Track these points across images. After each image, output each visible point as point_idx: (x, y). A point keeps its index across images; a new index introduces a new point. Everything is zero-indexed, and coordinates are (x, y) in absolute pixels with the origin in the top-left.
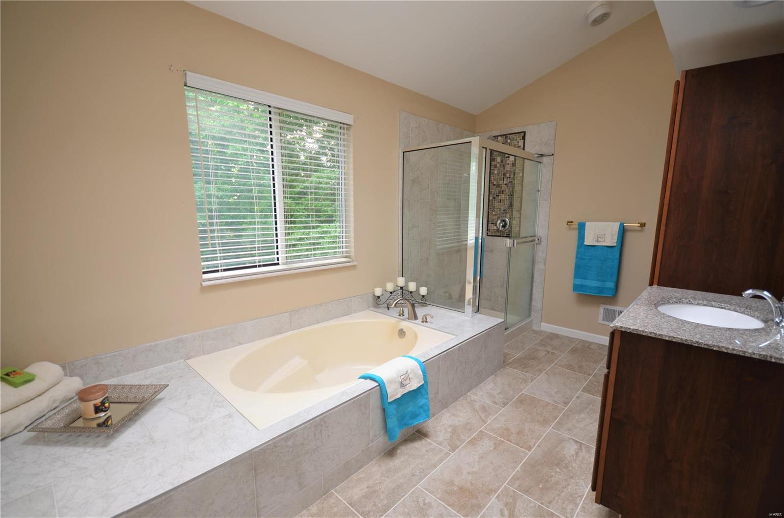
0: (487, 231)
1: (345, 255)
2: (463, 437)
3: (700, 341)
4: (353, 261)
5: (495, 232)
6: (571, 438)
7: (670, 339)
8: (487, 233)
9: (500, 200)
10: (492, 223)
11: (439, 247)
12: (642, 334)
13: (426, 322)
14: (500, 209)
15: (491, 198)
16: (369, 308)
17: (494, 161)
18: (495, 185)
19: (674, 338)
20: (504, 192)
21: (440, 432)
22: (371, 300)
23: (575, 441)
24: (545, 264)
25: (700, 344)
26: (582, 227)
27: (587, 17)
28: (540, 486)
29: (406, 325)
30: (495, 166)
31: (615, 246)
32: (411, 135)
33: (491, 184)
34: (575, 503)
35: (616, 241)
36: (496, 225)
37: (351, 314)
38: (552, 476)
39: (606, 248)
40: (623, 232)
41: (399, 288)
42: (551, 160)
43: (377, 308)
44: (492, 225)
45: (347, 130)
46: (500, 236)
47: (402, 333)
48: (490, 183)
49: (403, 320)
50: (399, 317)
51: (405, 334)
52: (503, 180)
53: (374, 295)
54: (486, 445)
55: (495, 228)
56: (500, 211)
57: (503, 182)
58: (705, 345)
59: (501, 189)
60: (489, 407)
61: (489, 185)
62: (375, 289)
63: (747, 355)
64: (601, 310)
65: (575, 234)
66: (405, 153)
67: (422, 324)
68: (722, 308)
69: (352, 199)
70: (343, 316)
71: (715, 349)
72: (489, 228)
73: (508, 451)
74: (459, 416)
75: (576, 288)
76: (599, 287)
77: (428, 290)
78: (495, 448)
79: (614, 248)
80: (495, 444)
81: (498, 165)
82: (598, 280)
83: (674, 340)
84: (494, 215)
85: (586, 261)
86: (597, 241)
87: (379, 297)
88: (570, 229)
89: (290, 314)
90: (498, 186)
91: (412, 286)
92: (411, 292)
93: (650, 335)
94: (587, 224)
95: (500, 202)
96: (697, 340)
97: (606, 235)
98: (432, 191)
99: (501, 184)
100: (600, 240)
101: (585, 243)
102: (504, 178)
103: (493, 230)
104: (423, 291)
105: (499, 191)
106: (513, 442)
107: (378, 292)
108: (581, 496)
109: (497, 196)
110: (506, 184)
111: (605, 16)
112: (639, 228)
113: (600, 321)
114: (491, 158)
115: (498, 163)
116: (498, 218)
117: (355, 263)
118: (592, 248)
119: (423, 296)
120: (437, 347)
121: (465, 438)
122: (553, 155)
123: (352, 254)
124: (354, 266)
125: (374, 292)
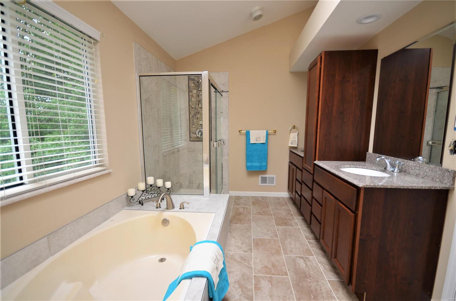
0: (190, 138)
1: (98, 164)
2: (249, 287)
3: (404, 185)
4: (107, 169)
5: (195, 138)
6: (296, 256)
7: (391, 187)
8: (190, 140)
9: (197, 118)
10: (193, 133)
11: (163, 151)
12: (377, 187)
13: (184, 208)
14: (198, 123)
15: (191, 116)
16: (123, 208)
17: (191, 92)
18: (193, 108)
19: (393, 186)
20: (200, 113)
21: (233, 291)
22: (124, 200)
23: (299, 257)
24: (228, 156)
25: (404, 187)
26: (248, 134)
27: (251, 15)
28: (312, 297)
29: (167, 214)
30: (192, 96)
31: (265, 143)
32: (142, 64)
33: (191, 108)
34: (333, 297)
35: (265, 140)
36: (196, 134)
37: (110, 218)
38: (310, 287)
39: (261, 144)
40: (268, 135)
41: (149, 186)
42: (227, 94)
43: (131, 206)
44: (193, 134)
45: (94, 45)
46: (199, 141)
47: (165, 222)
48: (189, 107)
49: (163, 211)
50: (157, 209)
51: (169, 222)
52: (198, 105)
53: (128, 195)
54: (265, 284)
55: (195, 136)
56: (198, 125)
57: (198, 107)
58: (406, 187)
59: (197, 111)
60: (245, 256)
61: (189, 108)
62: (128, 190)
63: (423, 188)
64: (260, 178)
65: (244, 138)
66: (140, 77)
67: (180, 210)
68: (356, 168)
69: (102, 111)
70: (104, 222)
71: (410, 188)
72: (191, 136)
73: (279, 283)
74: (234, 272)
75: (248, 168)
76: (260, 166)
77: (171, 184)
78: (272, 285)
79: (265, 144)
80: (269, 281)
81: (194, 95)
82: (259, 162)
83: (393, 187)
84: (194, 127)
85: (252, 152)
86: (257, 141)
87: (132, 197)
88: (241, 135)
89: (48, 238)
90: (196, 108)
91: (160, 183)
92: (159, 188)
93: (381, 187)
94: (250, 131)
95: (197, 119)
96: (403, 185)
97: (261, 137)
98: (157, 109)
99: (197, 108)
100: (258, 140)
101: (251, 142)
102: (198, 104)
103: (194, 137)
104: (168, 185)
105: (196, 112)
106: (276, 274)
107: (132, 192)
108: (331, 291)
109: (194, 115)
110: (200, 108)
111: (260, 16)
112: (274, 133)
113: (260, 184)
114: (189, 90)
115: (194, 94)
116: (197, 129)
117: (110, 171)
118: (255, 145)
119: (168, 189)
120: (213, 225)
121: (250, 287)
122: (228, 92)
123: (107, 162)
124: (109, 174)
125: (127, 193)
